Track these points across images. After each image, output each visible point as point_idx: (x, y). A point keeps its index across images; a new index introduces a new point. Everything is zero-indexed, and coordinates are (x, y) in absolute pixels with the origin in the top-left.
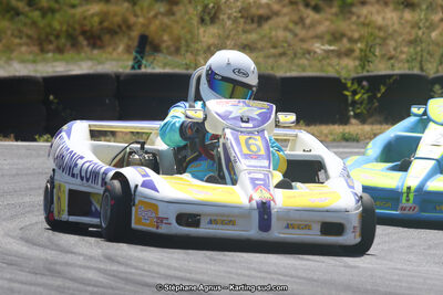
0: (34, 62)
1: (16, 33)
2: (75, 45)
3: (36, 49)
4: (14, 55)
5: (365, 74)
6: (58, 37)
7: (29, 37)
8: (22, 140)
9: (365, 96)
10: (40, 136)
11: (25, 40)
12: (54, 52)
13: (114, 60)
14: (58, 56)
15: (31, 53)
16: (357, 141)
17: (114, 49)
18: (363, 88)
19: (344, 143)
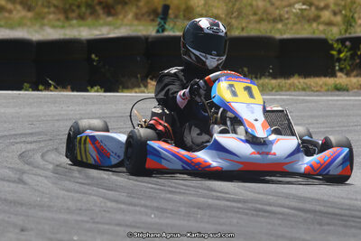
0: (63, 27)
1: (45, 4)
2: (93, 13)
3: (62, 17)
4: (46, 21)
5: (348, 35)
6: (79, 7)
7: (56, 7)
8: (78, 91)
9: (348, 54)
10: (92, 87)
11: (52, 9)
12: (76, 19)
13: (126, 25)
14: (81, 22)
15: (59, 20)
16: (347, 91)
17: (125, 17)
18: (346, 47)
19: (337, 93)
